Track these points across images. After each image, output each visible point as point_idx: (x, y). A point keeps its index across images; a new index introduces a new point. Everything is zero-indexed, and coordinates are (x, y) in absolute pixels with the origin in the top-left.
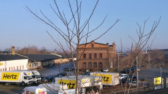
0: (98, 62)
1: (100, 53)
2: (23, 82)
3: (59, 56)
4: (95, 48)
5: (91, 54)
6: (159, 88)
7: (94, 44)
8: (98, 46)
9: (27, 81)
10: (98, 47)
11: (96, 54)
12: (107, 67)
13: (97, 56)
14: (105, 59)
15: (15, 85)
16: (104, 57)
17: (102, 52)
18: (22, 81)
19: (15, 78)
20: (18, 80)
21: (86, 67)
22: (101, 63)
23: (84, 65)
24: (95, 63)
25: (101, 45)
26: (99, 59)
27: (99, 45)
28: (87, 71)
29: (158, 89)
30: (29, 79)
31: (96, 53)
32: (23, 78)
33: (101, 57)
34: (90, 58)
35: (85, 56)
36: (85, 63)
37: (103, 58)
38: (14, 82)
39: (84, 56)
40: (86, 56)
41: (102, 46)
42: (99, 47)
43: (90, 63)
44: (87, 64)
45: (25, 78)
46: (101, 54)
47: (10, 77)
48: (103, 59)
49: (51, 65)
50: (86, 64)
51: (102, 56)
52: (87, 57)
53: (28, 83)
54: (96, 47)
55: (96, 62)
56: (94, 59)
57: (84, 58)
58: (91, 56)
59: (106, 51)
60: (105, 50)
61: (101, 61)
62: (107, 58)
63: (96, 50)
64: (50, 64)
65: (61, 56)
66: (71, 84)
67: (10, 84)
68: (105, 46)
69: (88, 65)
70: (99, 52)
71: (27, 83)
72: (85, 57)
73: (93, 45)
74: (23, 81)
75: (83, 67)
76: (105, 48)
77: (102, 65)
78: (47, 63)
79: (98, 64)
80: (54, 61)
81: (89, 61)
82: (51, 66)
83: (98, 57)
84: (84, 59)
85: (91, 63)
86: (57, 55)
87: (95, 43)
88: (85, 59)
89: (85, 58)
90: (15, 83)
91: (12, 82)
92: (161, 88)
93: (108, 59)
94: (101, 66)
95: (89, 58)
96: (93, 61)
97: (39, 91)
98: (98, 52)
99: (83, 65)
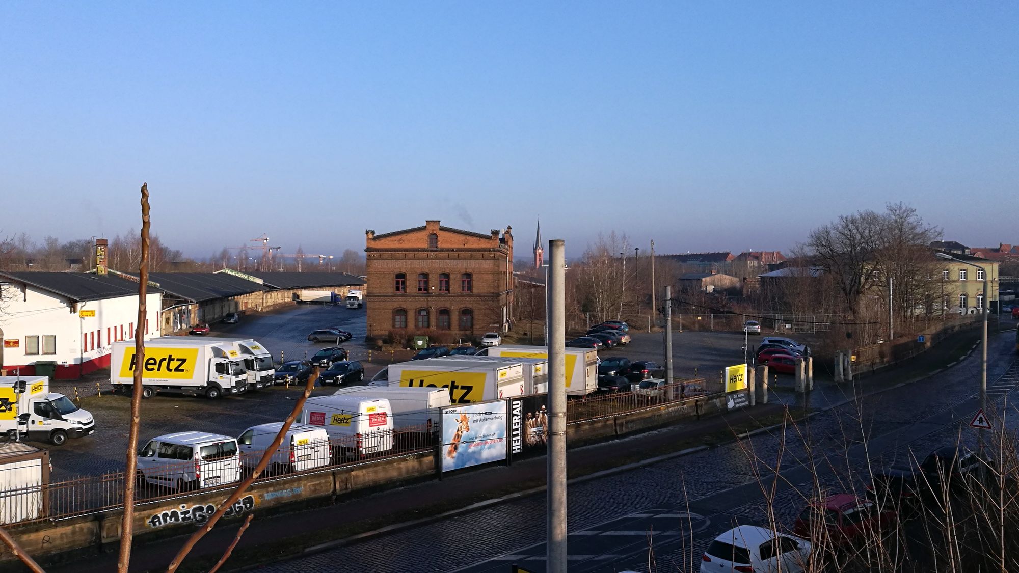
0: (455, 307)
1: (463, 271)
2: (213, 386)
3: (251, 278)
4: (442, 250)
5: (425, 275)
6: (741, 405)
7: (440, 233)
8: (456, 242)
9: (227, 381)
10: (455, 246)
11: (446, 275)
12: (492, 329)
13: (452, 282)
14: (485, 296)
15: (180, 396)
16: (480, 286)
17: (472, 265)
18: (209, 382)
19: (177, 369)
20: (191, 377)
21: (406, 326)
22: (467, 312)
23: (398, 318)
24: (445, 312)
25: (469, 238)
26: (462, 296)
27: (462, 238)
28: (420, 343)
29: (737, 406)
30: (237, 374)
31: (448, 271)
32: (213, 368)
33: (470, 288)
34: (424, 289)
35: (404, 283)
36: (402, 312)
37: (475, 291)
38: (171, 387)
39: (398, 283)
40: (408, 283)
41: (473, 244)
42: (462, 246)
43: (424, 313)
44: (411, 315)
45: (221, 369)
46: (469, 275)
47: (156, 367)
48: (479, 295)
49: (232, 320)
50: (406, 316)
51: (474, 283)
52: (412, 285)
53: (234, 391)
54: (445, 246)
55: (447, 305)
56: (439, 295)
57: (398, 289)
58: (426, 282)
59: (487, 265)
60: (483, 258)
61: (468, 303)
62: (492, 291)
63: (449, 258)
64: (231, 315)
65: (260, 281)
66: (457, 387)
67: (159, 394)
68: (484, 244)
69: (416, 320)
70: (459, 266)
71: (227, 390)
72: (404, 288)
73: (434, 237)
74: (211, 379)
75: (394, 326)
76: (485, 250)
77: (472, 319)
78: (216, 312)
79: (455, 317)
80: (237, 304)
81: (422, 303)
82: (236, 322)
83: (455, 287)
84: (395, 296)
85: (428, 313)
86: (245, 276)
87: (443, 229)
88: (403, 296)
89: (401, 292)
90: (179, 387)
91: (165, 387)
92: (747, 403)
93: (498, 295)
94: (469, 324)
95: (420, 289)
96: (435, 305)
97: (369, 410)
98: (457, 266)
99: (394, 320)
